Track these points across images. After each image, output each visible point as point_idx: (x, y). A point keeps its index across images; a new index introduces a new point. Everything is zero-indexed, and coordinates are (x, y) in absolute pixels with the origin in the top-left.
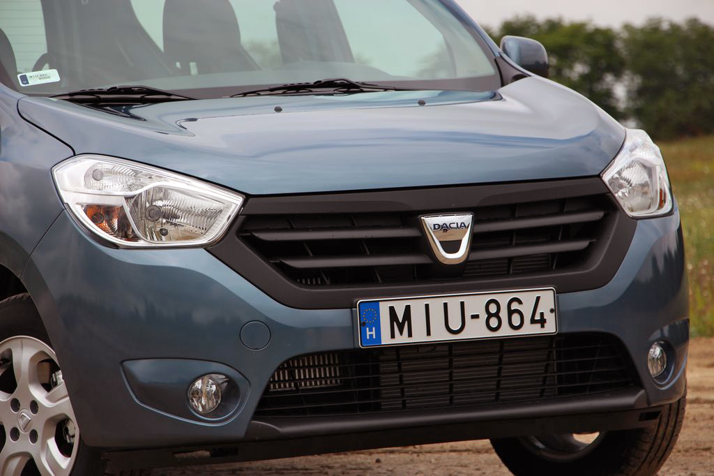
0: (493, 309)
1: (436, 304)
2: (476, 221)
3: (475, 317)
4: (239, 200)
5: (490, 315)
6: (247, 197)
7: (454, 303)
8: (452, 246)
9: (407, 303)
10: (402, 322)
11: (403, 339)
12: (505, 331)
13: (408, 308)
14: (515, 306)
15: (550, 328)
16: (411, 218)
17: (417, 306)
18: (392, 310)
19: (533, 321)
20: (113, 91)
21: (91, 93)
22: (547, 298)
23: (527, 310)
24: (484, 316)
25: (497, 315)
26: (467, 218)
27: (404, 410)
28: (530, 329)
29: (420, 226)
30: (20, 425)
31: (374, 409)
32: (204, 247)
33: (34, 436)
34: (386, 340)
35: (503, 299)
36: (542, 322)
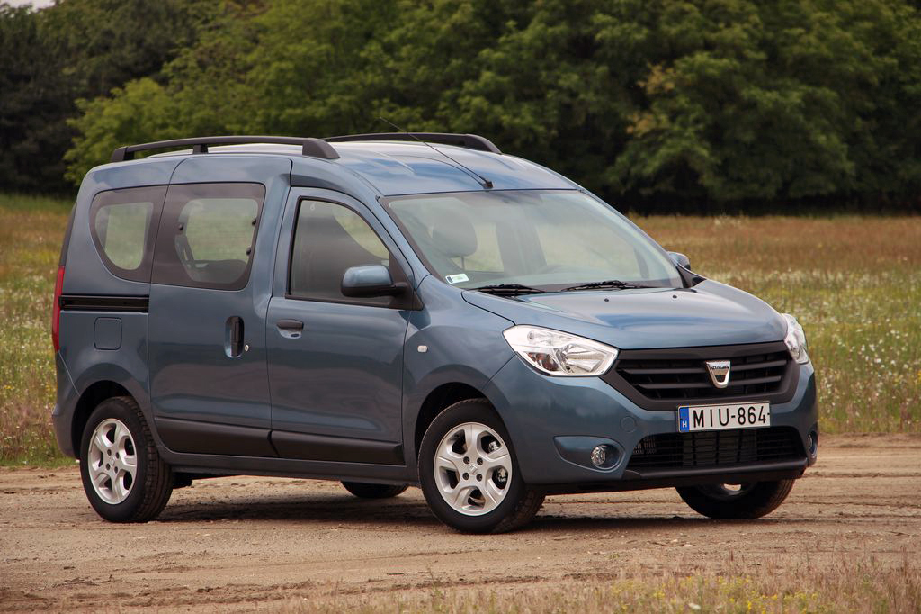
0: (742, 413)
1: (715, 409)
2: (732, 365)
3: (733, 417)
4: (616, 352)
5: (740, 416)
6: (620, 350)
7: (723, 409)
8: (721, 378)
9: (702, 408)
10: (699, 419)
11: (699, 428)
12: (747, 425)
13: (702, 411)
14: (751, 411)
15: (768, 423)
16: (700, 363)
17: (707, 410)
18: (695, 411)
19: (760, 420)
20: (502, 287)
21: (491, 288)
22: (766, 407)
23: (757, 413)
24: (737, 416)
25: (743, 416)
26: (728, 363)
27: (695, 466)
28: (759, 424)
29: (705, 367)
30: (470, 471)
31: (680, 465)
32: (599, 376)
33: (479, 477)
34: (692, 428)
35: (746, 407)
36: (764, 420)
